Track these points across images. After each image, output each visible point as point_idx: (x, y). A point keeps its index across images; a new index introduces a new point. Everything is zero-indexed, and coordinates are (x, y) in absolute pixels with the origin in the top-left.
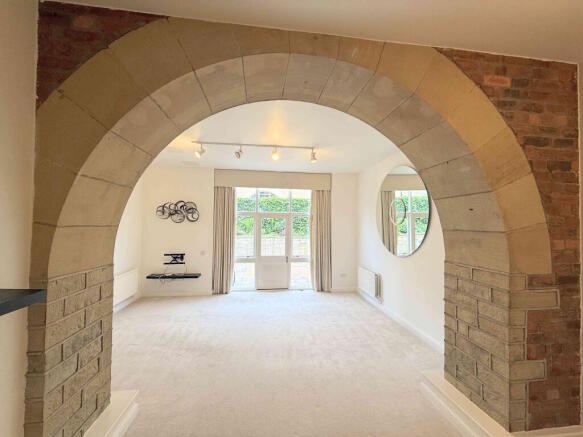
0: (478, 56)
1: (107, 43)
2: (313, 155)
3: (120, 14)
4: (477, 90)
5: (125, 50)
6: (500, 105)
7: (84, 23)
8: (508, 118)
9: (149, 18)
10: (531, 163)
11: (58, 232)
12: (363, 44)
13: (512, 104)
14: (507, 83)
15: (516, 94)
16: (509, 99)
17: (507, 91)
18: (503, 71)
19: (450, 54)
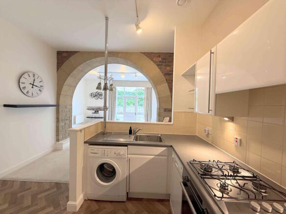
0: (152, 53)
1: (68, 58)
2: (136, 75)
3: (71, 52)
4: (152, 62)
5: (72, 59)
6: (158, 65)
7: (65, 55)
8: (160, 69)
9: (76, 52)
10: (166, 80)
11: (61, 96)
12: (122, 53)
13: (161, 65)
14: (160, 59)
15: (163, 62)
16: (161, 64)
17: (160, 62)
18: (159, 56)
19: (144, 53)
